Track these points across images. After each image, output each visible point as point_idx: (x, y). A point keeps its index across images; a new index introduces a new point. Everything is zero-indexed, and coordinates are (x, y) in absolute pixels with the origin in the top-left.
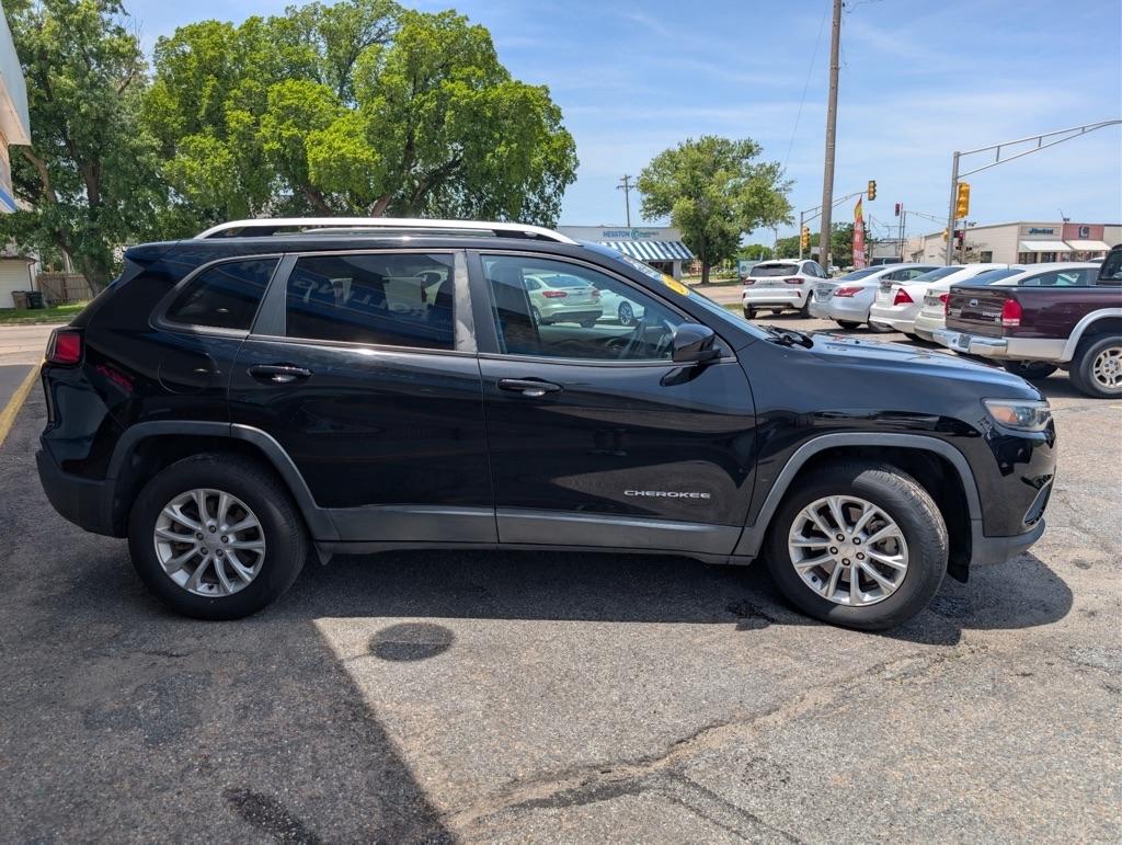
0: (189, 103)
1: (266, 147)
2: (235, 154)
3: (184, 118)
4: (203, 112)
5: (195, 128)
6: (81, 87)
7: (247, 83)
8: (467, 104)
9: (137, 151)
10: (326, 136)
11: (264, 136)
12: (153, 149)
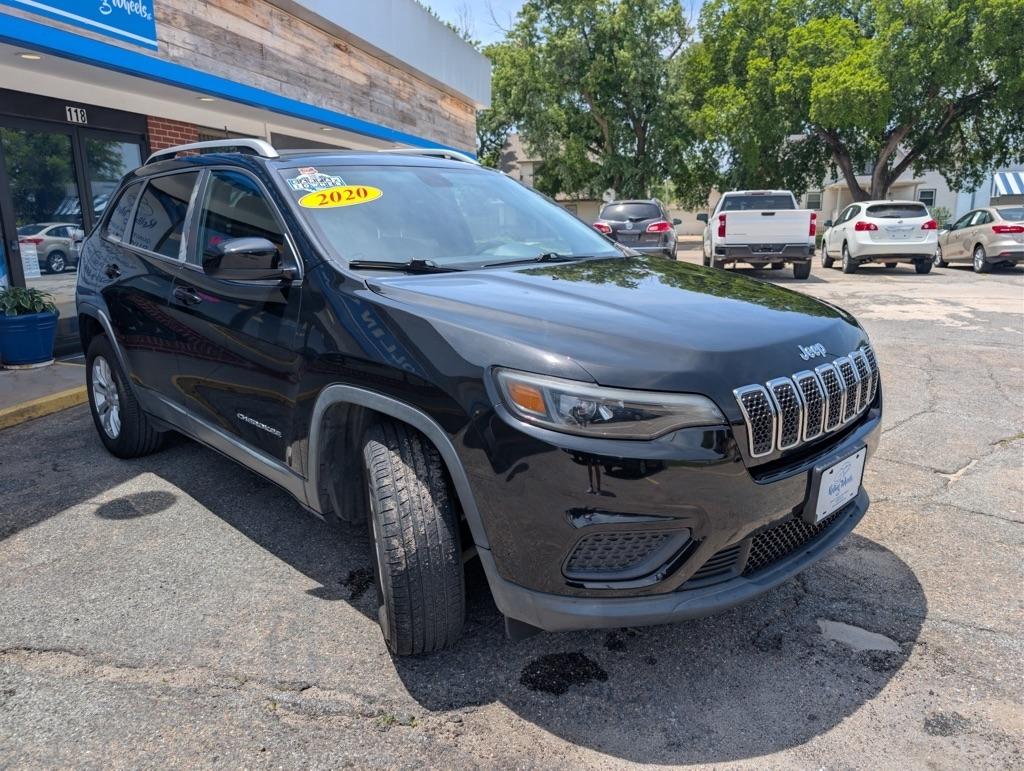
0: (719, 58)
1: (778, 89)
2: (749, 99)
3: (713, 72)
4: (730, 65)
5: (720, 80)
6: (634, 57)
7: (774, 29)
8: (1004, 13)
9: (673, 106)
10: (834, 71)
11: (778, 80)
12: (686, 102)
